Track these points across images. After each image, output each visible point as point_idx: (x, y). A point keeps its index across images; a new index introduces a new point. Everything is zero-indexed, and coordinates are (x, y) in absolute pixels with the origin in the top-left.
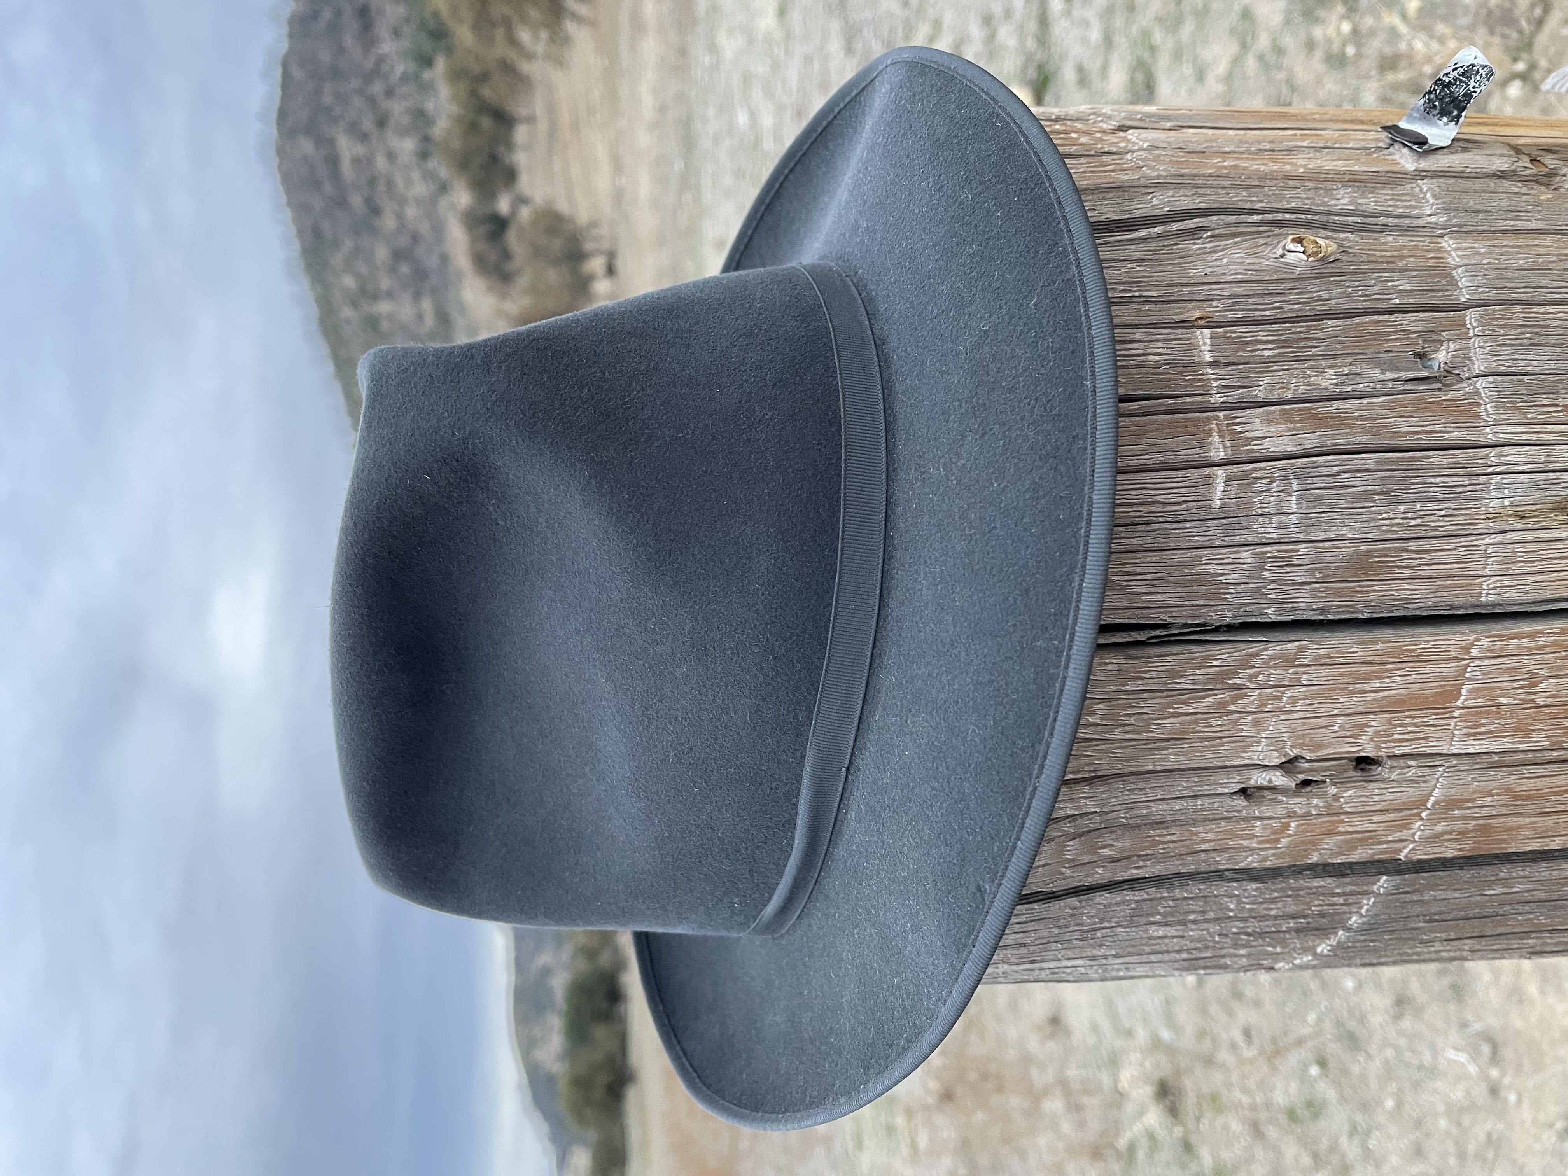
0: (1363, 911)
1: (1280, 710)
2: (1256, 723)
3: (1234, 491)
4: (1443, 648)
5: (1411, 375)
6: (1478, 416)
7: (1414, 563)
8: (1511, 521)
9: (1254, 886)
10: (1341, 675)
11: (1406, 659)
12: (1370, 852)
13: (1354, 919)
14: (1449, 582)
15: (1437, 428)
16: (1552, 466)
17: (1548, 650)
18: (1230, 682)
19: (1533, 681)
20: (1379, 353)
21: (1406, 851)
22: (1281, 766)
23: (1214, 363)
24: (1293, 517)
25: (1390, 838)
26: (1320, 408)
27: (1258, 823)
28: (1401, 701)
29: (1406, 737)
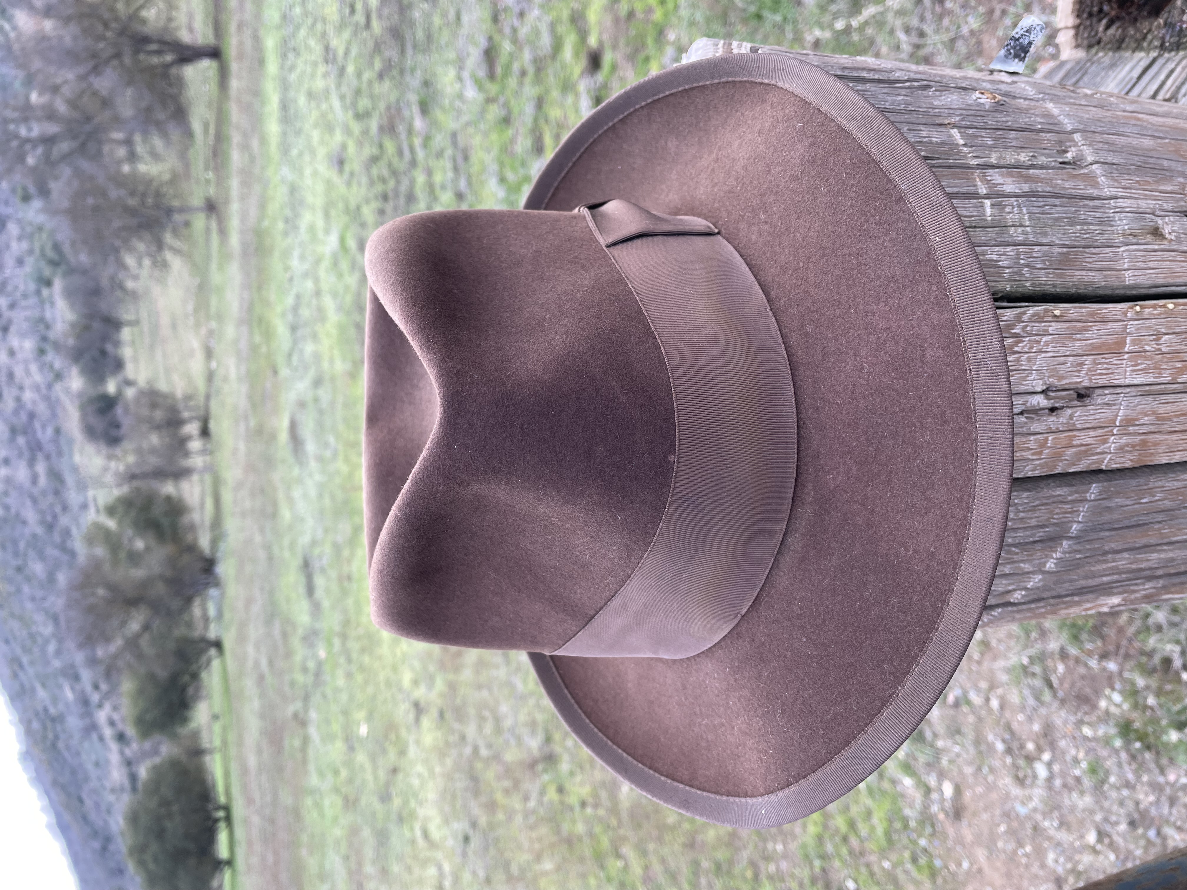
0: (1080, 519)
1: (1040, 351)
2: (1029, 359)
3: (996, 211)
4: (1114, 313)
5: (1061, 160)
6: (1098, 183)
7: (1091, 260)
8: (1131, 237)
9: (1025, 494)
10: (1068, 328)
11: (1098, 319)
12: (1088, 462)
13: (1075, 526)
14: (1109, 273)
15: (1082, 187)
16: (1141, 210)
17: (1163, 316)
18: (1013, 331)
19: (1159, 336)
20: (1040, 149)
21: (1106, 461)
22: (1042, 392)
23: (965, 145)
24: (1028, 229)
25: (1099, 450)
26: (1025, 172)
27: (1032, 438)
28: (1099, 347)
29: (1103, 371)
